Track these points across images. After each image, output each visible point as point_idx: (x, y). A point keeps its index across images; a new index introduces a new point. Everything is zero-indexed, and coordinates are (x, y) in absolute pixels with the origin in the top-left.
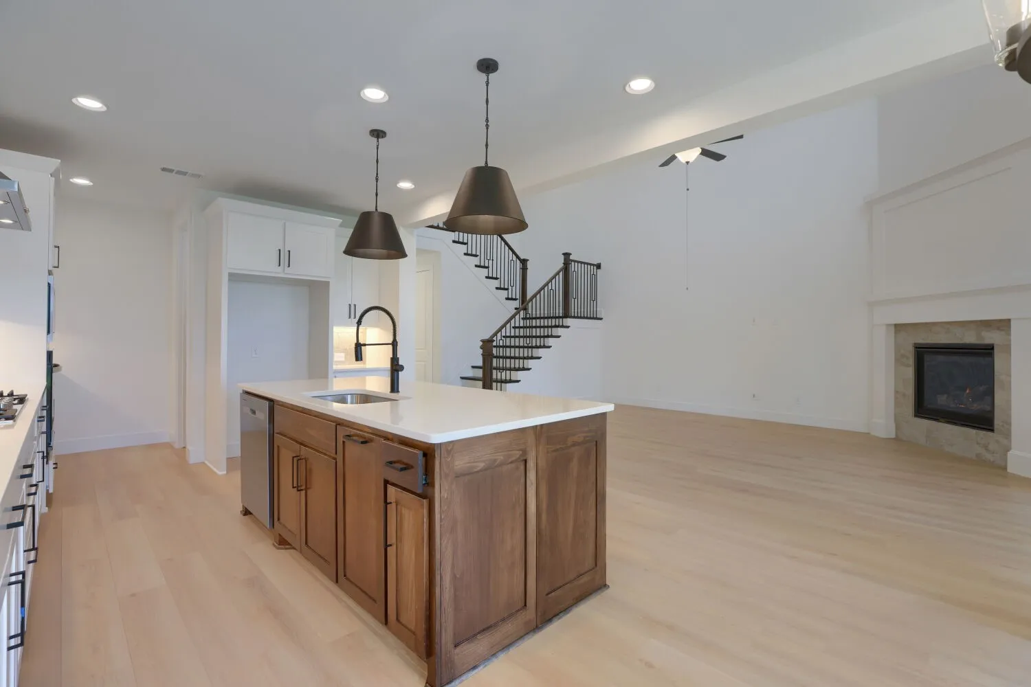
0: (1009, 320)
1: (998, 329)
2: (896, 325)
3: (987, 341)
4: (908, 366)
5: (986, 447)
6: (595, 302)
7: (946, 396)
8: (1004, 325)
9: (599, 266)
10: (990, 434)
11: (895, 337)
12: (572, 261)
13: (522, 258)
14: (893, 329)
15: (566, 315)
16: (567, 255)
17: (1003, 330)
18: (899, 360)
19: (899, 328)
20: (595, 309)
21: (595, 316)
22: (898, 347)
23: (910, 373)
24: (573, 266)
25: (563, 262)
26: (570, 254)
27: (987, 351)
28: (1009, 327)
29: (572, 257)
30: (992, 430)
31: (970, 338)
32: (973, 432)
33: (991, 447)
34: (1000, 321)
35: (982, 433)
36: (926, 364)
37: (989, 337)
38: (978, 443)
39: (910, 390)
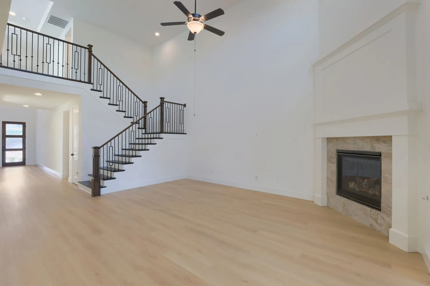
0: (391, 137)
1: (384, 142)
2: (328, 138)
3: (377, 150)
4: (333, 163)
5: (376, 220)
6: (182, 125)
7: (353, 183)
8: (387, 140)
9: (185, 106)
10: (378, 212)
11: (327, 145)
12: (166, 102)
13: (143, 101)
14: (326, 140)
15: (162, 132)
16: (162, 99)
17: (387, 143)
18: (329, 160)
19: (329, 140)
20: (182, 129)
21: (182, 132)
22: (329, 151)
23: (334, 167)
24: (166, 105)
25: (160, 102)
26: (164, 98)
27: (377, 156)
28: (391, 140)
29: (165, 100)
30: (380, 210)
31: (367, 148)
32: (369, 209)
33: (379, 221)
34: (385, 137)
35: (374, 211)
36: (343, 162)
37: (378, 148)
38: (371, 217)
39: (335, 178)
